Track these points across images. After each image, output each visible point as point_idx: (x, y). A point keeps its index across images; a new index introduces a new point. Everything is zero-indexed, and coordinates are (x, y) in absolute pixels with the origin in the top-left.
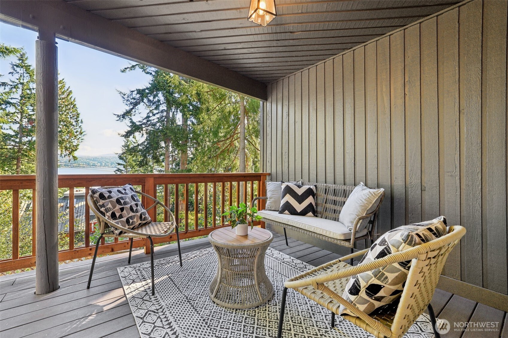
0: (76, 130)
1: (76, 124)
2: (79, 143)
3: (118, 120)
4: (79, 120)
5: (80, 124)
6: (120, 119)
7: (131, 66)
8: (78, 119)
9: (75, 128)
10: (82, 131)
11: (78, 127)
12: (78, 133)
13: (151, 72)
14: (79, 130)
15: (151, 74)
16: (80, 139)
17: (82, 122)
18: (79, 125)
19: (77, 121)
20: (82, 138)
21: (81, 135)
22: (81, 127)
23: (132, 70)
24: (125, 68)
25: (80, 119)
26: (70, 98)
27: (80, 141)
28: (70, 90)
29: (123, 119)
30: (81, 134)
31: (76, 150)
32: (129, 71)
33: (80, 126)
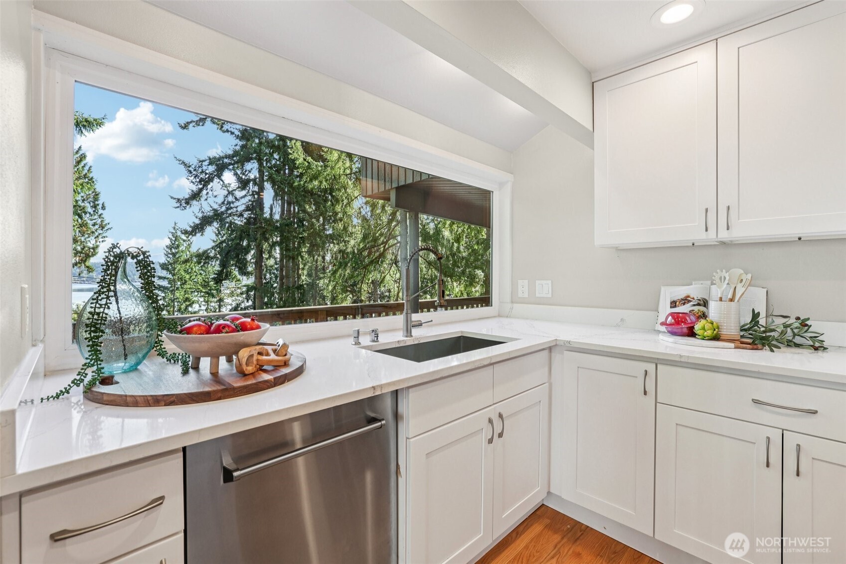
0: (95, 221)
1: (94, 211)
2: (98, 243)
3: (178, 207)
4: (98, 205)
5: (101, 211)
6: (181, 205)
7: (198, 119)
8: (96, 203)
9: (93, 218)
10: (104, 224)
11: (96, 217)
12: (97, 227)
13: (233, 131)
14: (99, 221)
15: (232, 133)
16: (100, 237)
17: (103, 208)
18: (99, 213)
19: (95, 206)
20: (104, 235)
21: (102, 230)
22: (102, 216)
23: (199, 125)
24: (188, 123)
25: (100, 202)
26: (83, 167)
27: (101, 240)
28: (81, 152)
29: (186, 205)
30: (103, 228)
31: (93, 255)
32: (194, 126)
33: (100, 215)
